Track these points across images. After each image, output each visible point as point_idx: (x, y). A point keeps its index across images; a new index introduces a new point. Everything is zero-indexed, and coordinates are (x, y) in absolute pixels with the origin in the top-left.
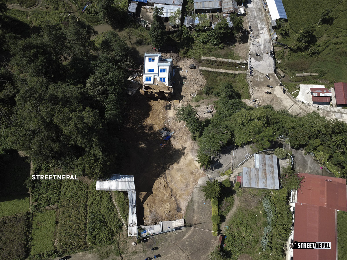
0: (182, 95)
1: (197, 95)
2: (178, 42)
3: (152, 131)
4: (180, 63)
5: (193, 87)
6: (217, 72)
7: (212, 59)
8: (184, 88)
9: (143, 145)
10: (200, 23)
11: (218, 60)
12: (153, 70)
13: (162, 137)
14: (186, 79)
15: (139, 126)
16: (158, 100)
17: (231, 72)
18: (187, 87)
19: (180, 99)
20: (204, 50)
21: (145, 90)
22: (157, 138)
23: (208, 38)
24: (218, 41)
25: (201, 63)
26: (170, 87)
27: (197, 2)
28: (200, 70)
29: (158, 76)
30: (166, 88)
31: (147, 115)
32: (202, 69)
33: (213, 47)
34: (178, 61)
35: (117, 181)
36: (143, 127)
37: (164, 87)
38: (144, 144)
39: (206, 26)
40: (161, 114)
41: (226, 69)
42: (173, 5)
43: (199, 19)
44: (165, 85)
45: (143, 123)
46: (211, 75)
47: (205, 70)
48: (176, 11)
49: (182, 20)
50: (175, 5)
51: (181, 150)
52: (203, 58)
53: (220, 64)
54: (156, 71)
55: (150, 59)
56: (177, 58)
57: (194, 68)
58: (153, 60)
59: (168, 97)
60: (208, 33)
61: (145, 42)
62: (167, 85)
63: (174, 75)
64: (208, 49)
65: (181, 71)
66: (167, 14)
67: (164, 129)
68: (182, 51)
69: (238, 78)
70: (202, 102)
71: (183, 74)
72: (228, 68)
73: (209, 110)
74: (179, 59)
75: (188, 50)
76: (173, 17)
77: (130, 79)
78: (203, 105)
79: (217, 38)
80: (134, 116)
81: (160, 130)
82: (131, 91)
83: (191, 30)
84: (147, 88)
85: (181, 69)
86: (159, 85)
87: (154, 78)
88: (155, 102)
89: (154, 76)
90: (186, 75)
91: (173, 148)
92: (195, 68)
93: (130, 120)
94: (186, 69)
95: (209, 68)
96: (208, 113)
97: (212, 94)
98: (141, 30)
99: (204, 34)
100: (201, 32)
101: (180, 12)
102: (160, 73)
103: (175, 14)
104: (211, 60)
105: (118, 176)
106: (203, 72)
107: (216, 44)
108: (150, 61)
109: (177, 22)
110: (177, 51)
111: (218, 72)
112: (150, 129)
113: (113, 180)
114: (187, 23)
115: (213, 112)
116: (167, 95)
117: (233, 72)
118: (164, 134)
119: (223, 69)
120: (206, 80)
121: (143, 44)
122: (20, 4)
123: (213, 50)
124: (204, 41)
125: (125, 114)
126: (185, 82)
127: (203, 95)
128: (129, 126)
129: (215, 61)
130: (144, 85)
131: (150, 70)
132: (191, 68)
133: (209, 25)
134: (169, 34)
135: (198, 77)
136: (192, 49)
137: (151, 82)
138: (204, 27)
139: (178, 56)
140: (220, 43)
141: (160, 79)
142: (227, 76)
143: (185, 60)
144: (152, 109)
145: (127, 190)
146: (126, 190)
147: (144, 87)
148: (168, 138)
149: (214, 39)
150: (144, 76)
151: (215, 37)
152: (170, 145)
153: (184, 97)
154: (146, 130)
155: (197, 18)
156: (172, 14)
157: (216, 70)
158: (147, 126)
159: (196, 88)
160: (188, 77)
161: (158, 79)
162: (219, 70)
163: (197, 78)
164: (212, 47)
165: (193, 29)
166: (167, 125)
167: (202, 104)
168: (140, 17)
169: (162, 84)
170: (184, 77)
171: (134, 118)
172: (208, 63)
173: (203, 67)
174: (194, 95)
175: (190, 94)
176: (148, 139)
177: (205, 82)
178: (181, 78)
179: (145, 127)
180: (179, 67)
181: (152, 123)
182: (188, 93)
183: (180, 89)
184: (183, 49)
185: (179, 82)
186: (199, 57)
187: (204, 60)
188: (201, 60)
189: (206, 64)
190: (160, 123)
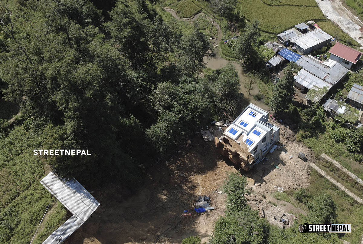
0: (264, 178)
1: (283, 192)
2: (304, 121)
3: (191, 192)
4: (290, 144)
5: (286, 180)
6: (331, 183)
7: (335, 165)
8: (273, 173)
9: (164, 197)
10: (344, 114)
11: (342, 170)
12: (245, 125)
13: (196, 205)
14: (284, 165)
15: (182, 175)
16: (232, 166)
17: (351, 194)
18: (278, 174)
19: (258, 181)
20: (331, 149)
21: (221, 141)
22: (188, 202)
23: (344, 137)
24: (357, 148)
25: (317, 161)
26: (252, 155)
27: (355, 92)
28: (310, 167)
29: (247, 135)
30: (245, 153)
31: (202, 171)
32: (314, 167)
33: (347, 151)
34: (289, 140)
35: (74, 193)
36: (185, 180)
37: (244, 150)
38: (167, 196)
39: (349, 122)
40: (220, 181)
41: (347, 187)
42: (322, 80)
43: (346, 109)
44: (247, 149)
45: (191, 176)
46: (320, 181)
47: (316, 171)
48: (322, 87)
49: (323, 101)
50: (325, 81)
51: (200, 235)
52: (323, 155)
53: (342, 176)
54: (248, 128)
55: (252, 112)
56: (291, 137)
57: (303, 160)
58: (254, 115)
59: (242, 166)
60: (348, 131)
61: (265, 100)
62: (249, 151)
63: (271, 151)
64: (338, 150)
65: (283, 153)
66: (309, 85)
67: (206, 198)
68: (301, 133)
69: (357, 209)
70: (283, 204)
71: (284, 157)
72: (352, 188)
73: (285, 218)
74: (292, 139)
75: (310, 137)
76: (314, 91)
77: (218, 124)
78: (282, 208)
79: (357, 143)
80: (187, 161)
81: (200, 197)
82: (209, 136)
83: (328, 118)
84: (226, 141)
85: (286, 151)
86: (241, 145)
87: (241, 135)
88: (227, 165)
89: (243, 132)
90: (287, 161)
91: (194, 225)
92: (305, 159)
93: (178, 162)
94: (292, 154)
95: (324, 172)
96: (281, 221)
97: (305, 204)
98: (270, 87)
99: (342, 129)
100: (341, 125)
101: (326, 90)
102: (251, 133)
103: (318, 90)
104: (332, 164)
106: (312, 172)
107: (352, 150)
108: (249, 114)
109: (316, 99)
110: (295, 130)
111: (333, 184)
112: (191, 187)
113: (70, 188)
114: (327, 106)
115: (288, 224)
116: (242, 164)
117: (354, 197)
118: (201, 203)
119: (343, 184)
120: (310, 184)
121: (262, 101)
122: (178, 12)
123: (344, 155)
124: (337, 137)
125: (178, 152)
126: (280, 167)
127: (293, 199)
128: (172, 167)
129: (338, 170)
130: (224, 135)
131: (242, 123)
132: (299, 157)
133: (354, 122)
134: (299, 107)
135: (301, 173)
136: (317, 138)
137: (234, 137)
138: (347, 122)
139: (293, 136)
140: (358, 152)
141: (247, 139)
142: (343, 197)
143: (299, 145)
144: (216, 170)
145: (74, 214)
146: (72, 212)
147: (222, 137)
148: (201, 211)
149: (352, 142)
150: (232, 126)
151: (355, 140)
152: (194, 221)
153: (264, 183)
154: (186, 185)
155: (344, 108)
156: (315, 88)
157: (332, 180)
158: (192, 182)
159: (290, 183)
160: (287, 164)
161: (245, 138)
162: (335, 183)
163: (300, 173)
164: (344, 150)
165: (331, 117)
166: (213, 196)
167: (282, 206)
168: (277, 74)
169: (245, 145)
170: (283, 161)
171: (185, 164)
172: (326, 165)
173: (316, 165)
174: (280, 189)
175: (276, 186)
176: (177, 195)
177: (307, 184)
178: (277, 160)
179: (189, 182)
180: (285, 148)
181: (200, 183)
182: (273, 182)
183: (268, 171)
184: (305, 131)
185: (272, 163)
186: (319, 152)
187: (324, 159)
188: (319, 157)
189: (323, 164)
190: (209, 188)
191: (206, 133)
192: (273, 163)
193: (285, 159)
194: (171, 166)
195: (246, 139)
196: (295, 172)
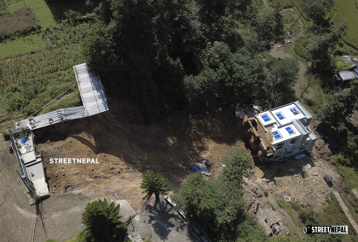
0: (275, 178)
1: (289, 202)
2: (349, 146)
3: (198, 151)
4: (321, 162)
5: (298, 192)
6: (349, 224)
8: (288, 178)
9: (171, 141)
12: (282, 118)
13: (196, 164)
14: (304, 177)
15: (198, 132)
18: (293, 183)
19: (267, 177)
21: (250, 122)
22: (190, 158)
25: (345, 194)
26: (274, 148)
28: (332, 195)
29: (279, 128)
30: (268, 143)
31: (218, 140)
32: (337, 197)
34: (322, 157)
35: (93, 89)
36: (199, 138)
37: (268, 140)
38: (174, 142)
44: (271, 140)
45: (206, 138)
46: (338, 215)
47: (337, 203)
54: (283, 122)
55: (294, 110)
56: (326, 155)
57: (328, 183)
58: (296, 113)
59: (259, 155)
61: (315, 108)
62: (273, 144)
65: (309, 166)
67: (208, 162)
68: (340, 156)
70: (283, 213)
71: (308, 170)
73: (277, 227)
74: (325, 158)
75: (348, 165)
77: (256, 107)
78: (279, 216)
80: (209, 124)
81: (203, 159)
82: (241, 113)
84: (255, 124)
85: (313, 165)
86: (267, 134)
87: (272, 124)
89: (275, 123)
90: (309, 176)
91: (183, 179)
92: (330, 184)
93: (201, 120)
94: (319, 171)
95: (346, 208)
96: (271, 227)
102: (284, 128)
105: (100, 88)
106: (332, 200)
108: (291, 110)
110: (334, 150)
111: (352, 226)
112: (201, 147)
113: (92, 83)
115: (277, 234)
116: (260, 153)
118: (201, 165)
120: (324, 211)
125: (206, 112)
126: (297, 177)
127: (296, 214)
130: (256, 118)
131: (279, 115)
132: (324, 178)
134: (350, 130)
135: (319, 195)
136: (356, 171)
137: (264, 123)
139: (329, 156)
143: (331, 167)
144: (232, 146)
145: (84, 106)
146: (84, 104)
147: (252, 118)
150: (268, 113)
152: (185, 175)
153: (273, 183)
154: (197, 144)
157: (352, 221)
158: (203, 143)
159: (301, 198)
160: (307, 179)
161: (275, 129)
163: (317, 194)
166: (216, 165)
167: (280, 214)
168: (342, 89)
169: (271, 136)
170: (304, 173)
171: (206, 125)
172: (353, 203)
173: (341, 197)
174: (287, 198)
175: (284, 192)
176: (184, 147)
177: (320, 210)
178: (299, 169)
179: (201, 142)
180: (314, 162)
181: (210, 148)
182: (283, 187)
183: (283, 174)
184: (345, 157)
185: (291, 169)
186: (352, 186)
187: (353, 195)
188: (349, 190)
189: (350, 200)
190: (215, 156)
191: (240, 110)
192: (293, 170)
193: (308, 172)
194: (193, 121)
195: (275, 131)
196: (312, 190)
